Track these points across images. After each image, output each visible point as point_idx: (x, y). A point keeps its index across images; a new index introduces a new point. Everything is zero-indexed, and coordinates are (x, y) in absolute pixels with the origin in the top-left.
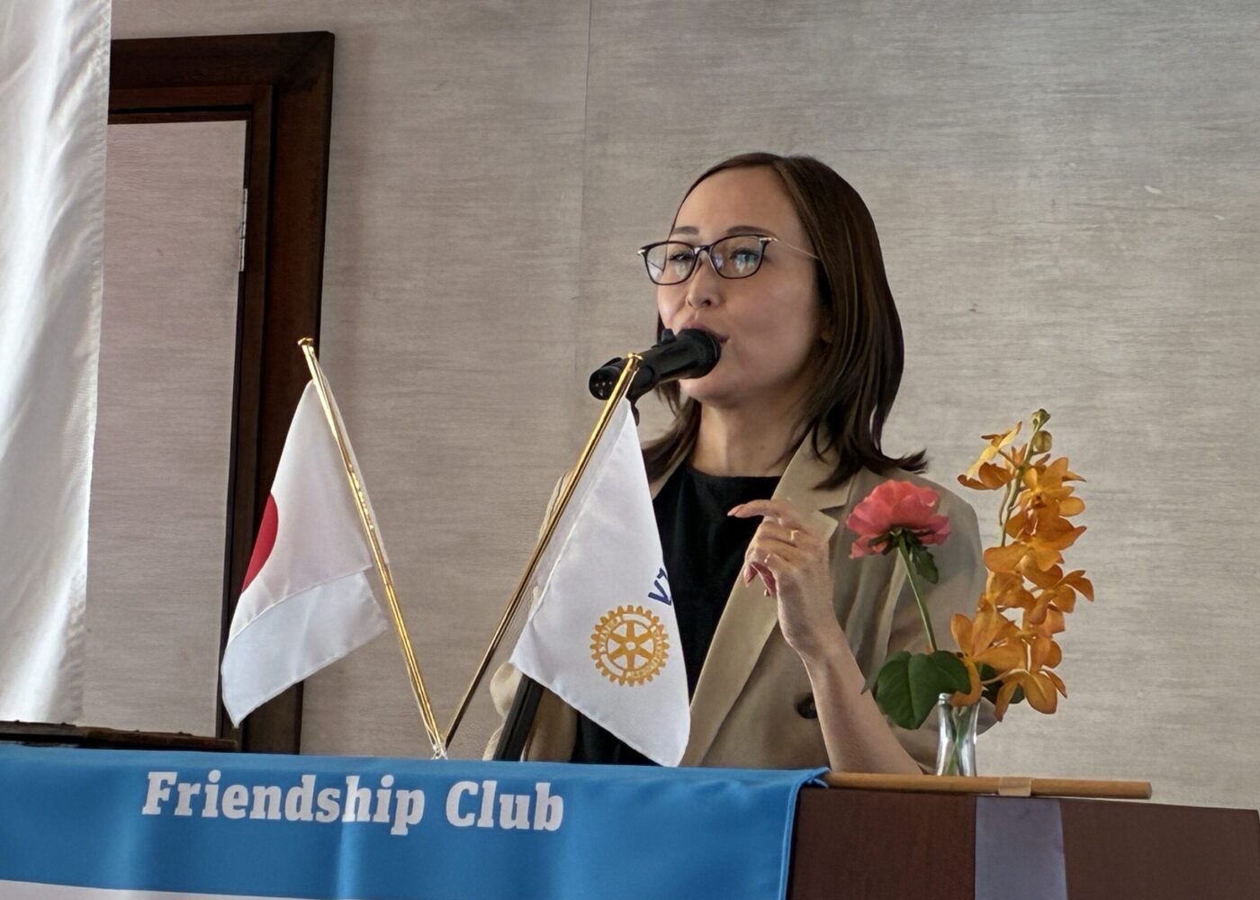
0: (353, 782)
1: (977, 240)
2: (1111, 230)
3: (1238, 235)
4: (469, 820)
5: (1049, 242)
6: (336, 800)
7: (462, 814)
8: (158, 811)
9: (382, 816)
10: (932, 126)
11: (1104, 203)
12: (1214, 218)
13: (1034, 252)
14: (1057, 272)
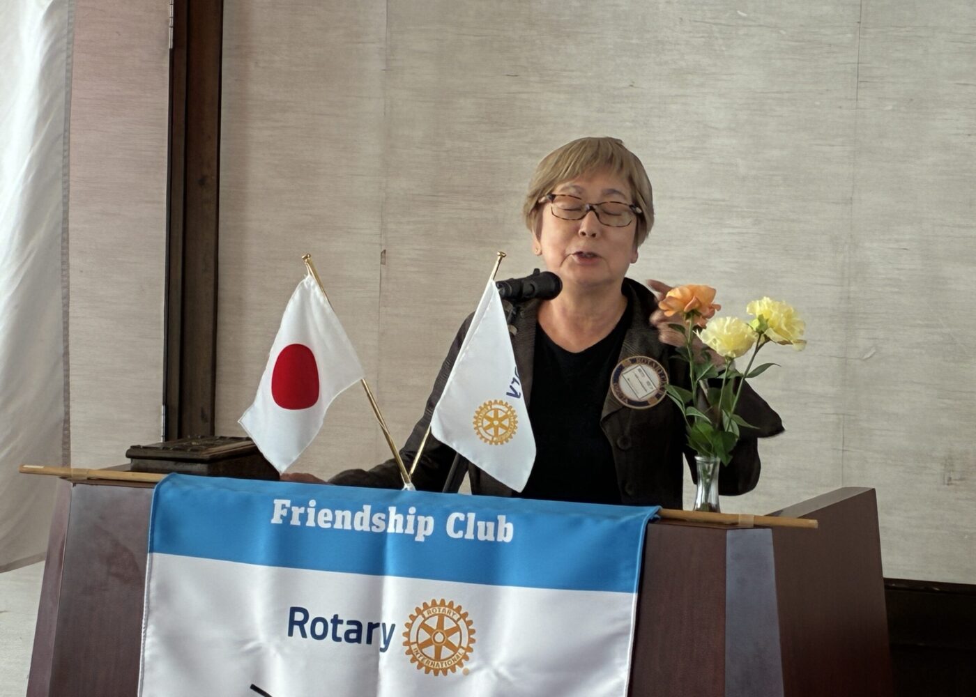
0: (392, 510)
4: (460, 535)
6: (383, 520)
7: (456, 531)
8: (280, 522)
9: (410, 531)
11: (712, 21)
12: (779, 32)
13: (669, 50)
14: (682, 63)
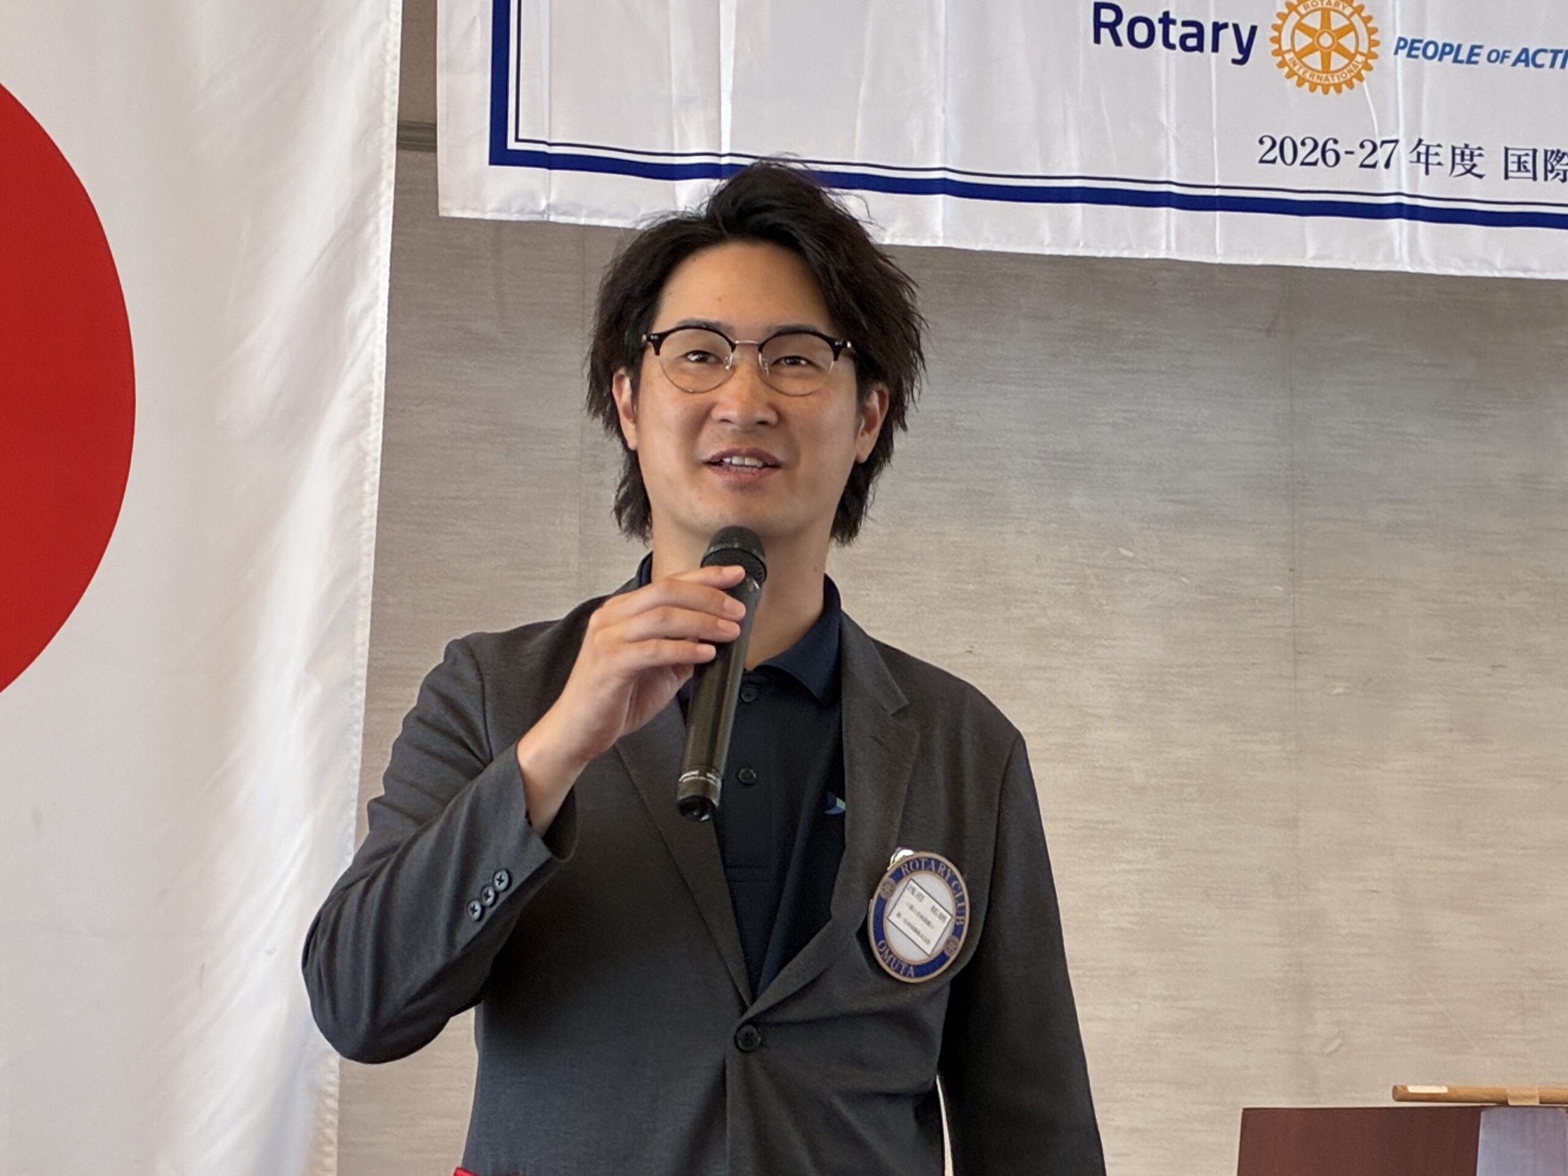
1: (971, 587)
2: (1092, 586)
3: (1203, 597)
5: (1036, 593)
10: (924, 479)
11: (1085, 561)
12: (1181, 581)
13: (1024, 602)
14: (1043, 621)
